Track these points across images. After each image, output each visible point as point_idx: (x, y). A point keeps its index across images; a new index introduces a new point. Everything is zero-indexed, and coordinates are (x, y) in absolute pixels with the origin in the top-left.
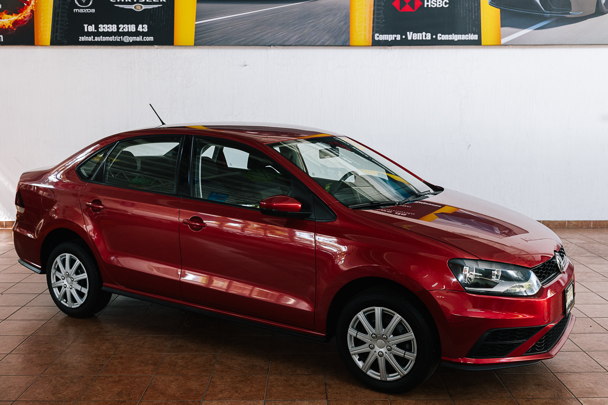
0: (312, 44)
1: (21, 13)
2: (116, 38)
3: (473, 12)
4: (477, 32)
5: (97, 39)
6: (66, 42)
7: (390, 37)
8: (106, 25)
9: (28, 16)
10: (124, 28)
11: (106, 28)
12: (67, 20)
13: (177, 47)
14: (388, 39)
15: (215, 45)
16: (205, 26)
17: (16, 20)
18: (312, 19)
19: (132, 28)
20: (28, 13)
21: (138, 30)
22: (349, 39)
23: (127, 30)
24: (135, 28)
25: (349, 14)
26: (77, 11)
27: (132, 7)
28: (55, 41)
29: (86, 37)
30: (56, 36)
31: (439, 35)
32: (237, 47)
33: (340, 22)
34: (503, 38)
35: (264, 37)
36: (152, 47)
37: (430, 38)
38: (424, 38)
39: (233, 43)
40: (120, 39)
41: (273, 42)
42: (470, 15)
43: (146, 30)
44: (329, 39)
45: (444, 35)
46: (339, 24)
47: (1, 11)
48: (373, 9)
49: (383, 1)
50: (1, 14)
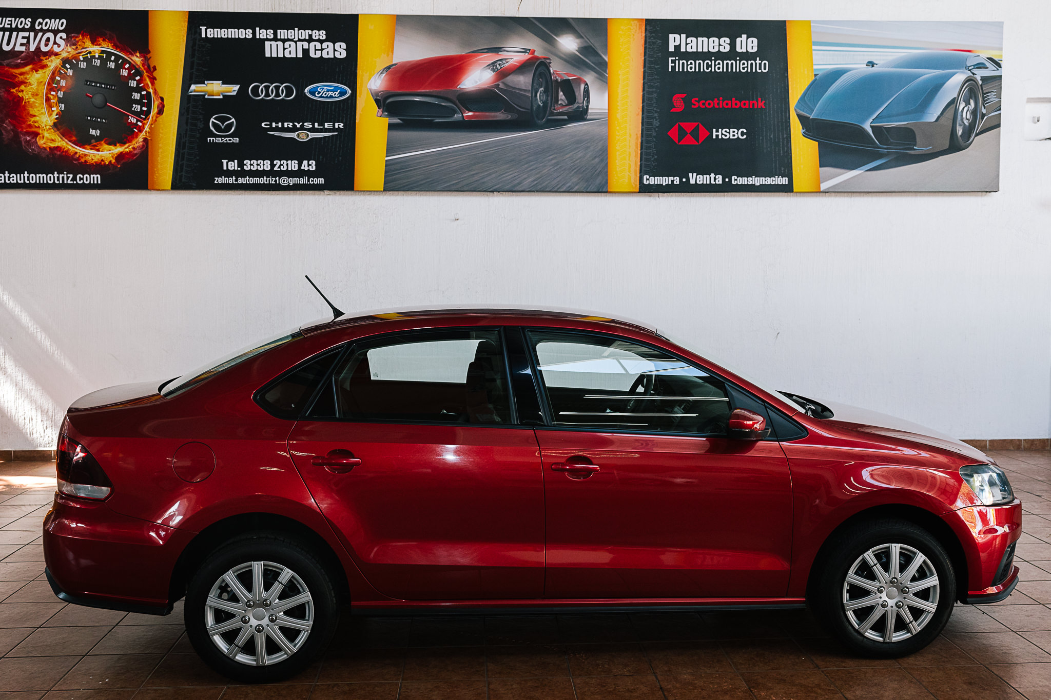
0: (554, 190)
1: (129, 143)
2: (269, 180)
3: (781, 146)
4: (786, 173)
5: (240, 181)
6: (194, 185)
7: (665, 181)
8: (255, 161)
9: (140, 147)
10: (281, 165)
11: (255, 164)
12: (197, 153)
13: (357, 193)
14: (661, 183)
15: (413, 191)
16: (397, 163)
17: (122, 153)
18: (552, 155)
19: (293, 165)
20: (139, 143)
21: (302, 168)
22: (607, 182)
23: (285, 169)
24: (297, 166)
25: (607, 147)
26: (213, 140)
27: (294, 135)
28: (179, 184)
29: (225, 179)
30: (181, 177)
31: (734, 177)
32: (445, 193)
33: (593, 159)
34: (823, 182)
35: (485, 180)
36: (321, 192)
37: (721, 182)
38: (713, 182)
39: (439, 188)
40: (276, 181)
41: (498, 186)
42: (777, 150)
43: (314, 168)
44: (579, 183)
45: (741, 178)
46: (593, 162)
47: (98, 139)
48: (640, 140)
49: (655, 129)
50: (98, 144)
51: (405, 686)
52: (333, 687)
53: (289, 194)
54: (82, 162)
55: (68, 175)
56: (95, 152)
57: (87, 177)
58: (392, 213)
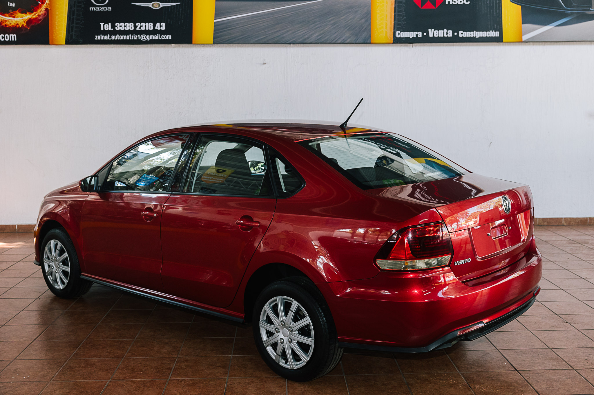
0: (333, 42)
1: (36, 11)
2: (133, 37)
3: (495, 9)
4: (498, 29)
5: (113, 38)
6: (82, 41)
7: (412, 35)
8: (123, 24)
9: (43, 14)
10: (141, 26)
11: (123, 26)
12: (83, 18)
13: (195, 45)
14: (409, 37)
15: (234, 44)
16: (222, 24)
17: (30, 19)
18: (331, 17)
19: (149, 26)
20: (42, 12)
21: (156, 28)
22: (370, 36)
23: (144, 29)
24: (152, 27)
25: (370, 11)
26: (94, 9)
27: (150, 5)
28: (70, 40)
29: (103, 36)
30: (72, 35)
31: (461, 32)
32: (256, 45)
33: (360, 20)
34: (524, 35)
35: (284, 35)
36: (170, 45)
37: (451, 36)
38: (445, 36)
39: (252, 41)
40: (138, 38)
41: (293, 40)
42: (492, 12)
43: (164, 28)
44: (350, 37)
45: (465, 32)
46: (360, 22)
47: (14, 9)
48: (394, 6)
50: (14, 13)
51: (230, 381)
52: (181, 381)
53: (147, 47)
54: (3, 25)
56: (12, 19)
57: (7, 36)
58: (219, 60)
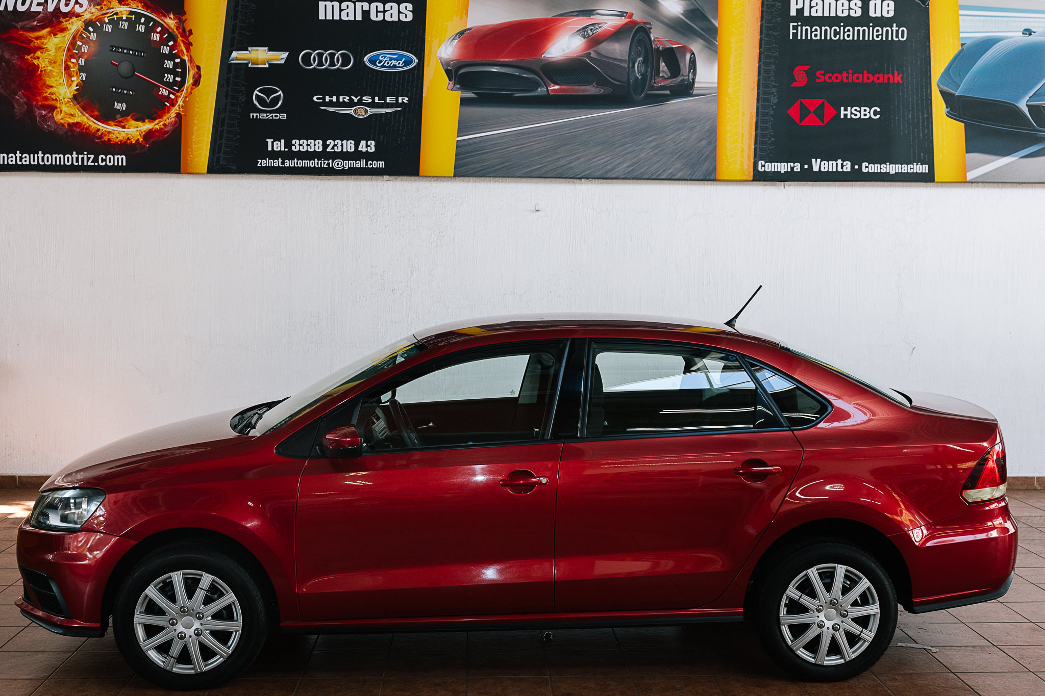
0: (653, 177)
1: (159, 118)
2: (321, 163)
3: (921, 127)
4: (927, 160)
5: (287, 163)
6: (235, 168)
7: (784, 167)
8: (305, 141)
9: (172, 123)
10: (335, 145)
11: (305, 145)
12: (238, 131)
13: (425, 179)
14: (779, 170)
15: (491, 177)
16: (469, 144)
17: (151, 130)
18: (652, 136)
19: (349, 146)
20: (171, 119)
21: (360, 149)
22: (715, 169)
23: (340, 150)
24: (353, 146)
25: (716, 127)
26: (257, 116)
27: (351, 111)
28: (217, 167)
29: (270, 161)
30: (218, 158)
31: (864, 164)
32: (526, 180)
33: (699, 142)
34: (969, 171)
35: (573, 165)
36: (381, 178)
37: (849, 170)
38: (840, 169)
39: (519, 174)
40: (328, 164)
41: (587, 172)
42: (916, 133)
43: (373, 150)
44: (682, 169)
45: (873, 165)
46: (699, 144)
47: (124, 114)
48: (754, 120)
49: (772, 106)
50: (123, 120)
53: (343, 179)
54: (105, 140)
55: (89, 156)
56: (121, 129)
57: (110, 158)
58: (462, 203)
